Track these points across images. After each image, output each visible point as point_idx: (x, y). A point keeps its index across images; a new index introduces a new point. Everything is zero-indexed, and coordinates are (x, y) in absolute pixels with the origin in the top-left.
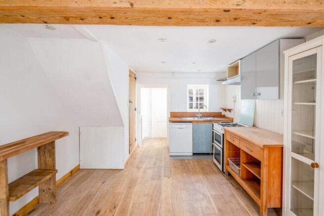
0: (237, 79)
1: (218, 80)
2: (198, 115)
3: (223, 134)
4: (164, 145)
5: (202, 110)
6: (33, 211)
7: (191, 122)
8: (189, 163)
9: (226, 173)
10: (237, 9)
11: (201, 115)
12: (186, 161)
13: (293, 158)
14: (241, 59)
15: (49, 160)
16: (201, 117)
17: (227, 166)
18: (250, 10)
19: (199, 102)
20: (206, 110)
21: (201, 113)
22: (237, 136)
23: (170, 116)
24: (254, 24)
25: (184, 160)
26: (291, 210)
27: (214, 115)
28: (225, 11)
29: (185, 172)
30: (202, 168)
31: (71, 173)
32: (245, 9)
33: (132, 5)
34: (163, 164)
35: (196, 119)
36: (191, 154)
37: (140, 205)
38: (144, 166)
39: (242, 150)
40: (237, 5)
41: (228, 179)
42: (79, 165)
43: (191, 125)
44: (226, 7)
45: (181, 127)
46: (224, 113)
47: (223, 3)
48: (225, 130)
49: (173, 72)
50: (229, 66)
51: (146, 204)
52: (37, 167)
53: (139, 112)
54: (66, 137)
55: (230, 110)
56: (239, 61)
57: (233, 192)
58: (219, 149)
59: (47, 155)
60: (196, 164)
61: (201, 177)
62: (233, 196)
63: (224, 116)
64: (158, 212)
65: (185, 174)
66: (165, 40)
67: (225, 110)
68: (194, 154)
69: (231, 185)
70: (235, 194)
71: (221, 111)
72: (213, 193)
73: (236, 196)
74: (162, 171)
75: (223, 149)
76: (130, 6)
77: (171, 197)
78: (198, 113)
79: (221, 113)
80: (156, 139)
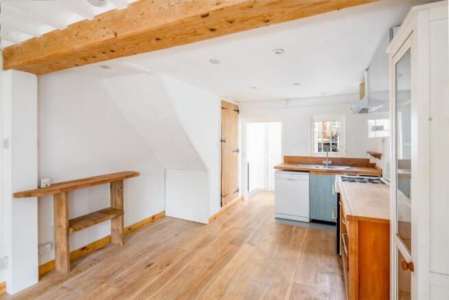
2: (324, 162)
5: (332, 154)
6: (102, 248)
7: (308, 172)
8: (296, 232)
10: (217, 10)
11: (330, 162)
12: (294, 228)
14: (367, 70)
15: (118, 200)
16: (329, 165)
18: (234, 6)
19: (331, 142)
20: (341, 154)
21: (330, 159)
23: (283, 162)
24: (267, 21)
27: (354, 163)
28: (204, 16)
31: (153, 218)
32: (228, 7)
33: (116, 34)
35: (321, 167)
36: (308, 220)
37: (194, 270)
38: (232, 225)
40: (217, 4)
42: (164, 211)
43: (306, 176)
44: (203, 12)
45: (292, 178)
46: (373, 160)
47: (200, 7)
49: (287, 99)
50: (359, 82)
51: (202, 271)
52: (109, 206)
53: (244, 155)
54: (137, 177)
59: (116, 194)
61: (299, 255)
63: (373, 166)
64: (208, 283)
71: (369, 157)
76: (114, 36)
77: (237, 271)
78: (325, 159)
79: (368, 160)
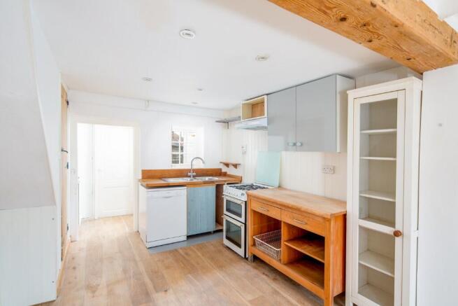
0: (262, 121)
1: (217, 122)
2: (189, 174)
3: (246, 202)
4: (127, 230)
7: (185, 185)
8: (187, 254)
9: (249, 259)
11: (195, 174)
12: (181, 251)
13: (361, 227)
14: (267, 95)
16: (194, 176)
17: (253, 248)
19: (180, 153)
21: (194, 170)
22: (277, 204)
23: (140, 177)
24: (370, 41)
25: (176, 250)
26: (359, 293)
27: (211, 173)
28: (372, 4)
29: (190, 273)
30: (212, 259)
34: (142, 268)
35: (189, 180)
36: (185, 238)
38: (103, 281)
39: (284, 222)
40: (382, 1)
41: (256, 268)
43: (183, 191)
45: (167, 195)
46: (224, 169)
48: (248, 195)
50: (244, 102)
53: (75, 171)
55: (235, 166)
56: (265, 97)
57: (272, 286)
58: (239, 224)
60: (199, 254)
61: (219, 275)
62: (276, 292)
63: (225, 174)
65: (189, 275)
66: (194, 32)
67: (227, 165)
68: (189, 237)
69: (264, 276)
70: (278, 290)
71: (221, 166)
72: (250, 297)
73: (280, 291)
74: (147, 280)
75: (245, 224)
78: (189, 171)
79: (221, 169)
80: (106, 219)
